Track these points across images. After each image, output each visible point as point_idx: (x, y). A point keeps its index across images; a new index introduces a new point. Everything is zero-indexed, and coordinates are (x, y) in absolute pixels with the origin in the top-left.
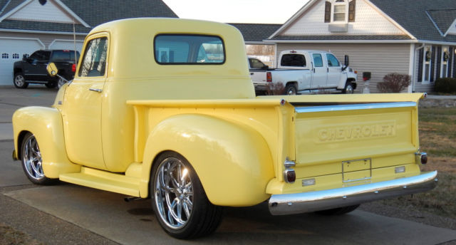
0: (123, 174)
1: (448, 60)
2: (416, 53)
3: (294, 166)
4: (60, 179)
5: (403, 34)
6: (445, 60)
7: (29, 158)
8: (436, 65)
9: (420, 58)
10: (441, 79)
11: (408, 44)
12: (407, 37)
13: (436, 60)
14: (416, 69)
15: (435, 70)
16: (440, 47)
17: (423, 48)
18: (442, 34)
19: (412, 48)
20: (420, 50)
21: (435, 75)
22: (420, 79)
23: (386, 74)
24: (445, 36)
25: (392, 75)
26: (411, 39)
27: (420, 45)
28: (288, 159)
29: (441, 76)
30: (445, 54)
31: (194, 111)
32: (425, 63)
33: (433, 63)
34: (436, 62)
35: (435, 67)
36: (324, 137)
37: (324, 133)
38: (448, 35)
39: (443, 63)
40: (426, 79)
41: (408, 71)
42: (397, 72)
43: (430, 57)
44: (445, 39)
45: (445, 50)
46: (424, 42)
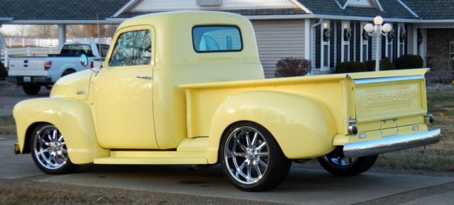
0: (175, 150)
1: (349, 39)
2: (312, 31)
3: (355, 123)
4: (95, 163)
5: (295, 7)
6: (345, 40)
7: (38, 150)
8: (335, 45)
9: (316, 38)
10: (343, 63)
11: (303, 20)
12: (300, 12)
13: (335, 39)
14: (313, 52)
15: (335, 52)
16: (339, 23)
17: (320, 25)
18: (341, 7)
19: (307, 25)
20: (316, 27)
21: (335, 58)
22: (318, 65)
23: (280, 59)
24: (344, 8)
25: (287, 60)
26: (305, 13)
27: (317, 20)
28: (350, 119)
29: (342, 60)
30: (345, 31)
31: (254, 89)
32: (323, 43)
33: (332, 43)
34: (335, 42)
35: (335, 48)
36: (370, 102)
37: (370, 99)
38: (347, 7)
39: (343, 43)
40: (325, 64)
41: (304, 54)
42: (293, 56)
43: (329, 35)
44: (346, 12)
45: (345, 26)
46: (321, 16)
